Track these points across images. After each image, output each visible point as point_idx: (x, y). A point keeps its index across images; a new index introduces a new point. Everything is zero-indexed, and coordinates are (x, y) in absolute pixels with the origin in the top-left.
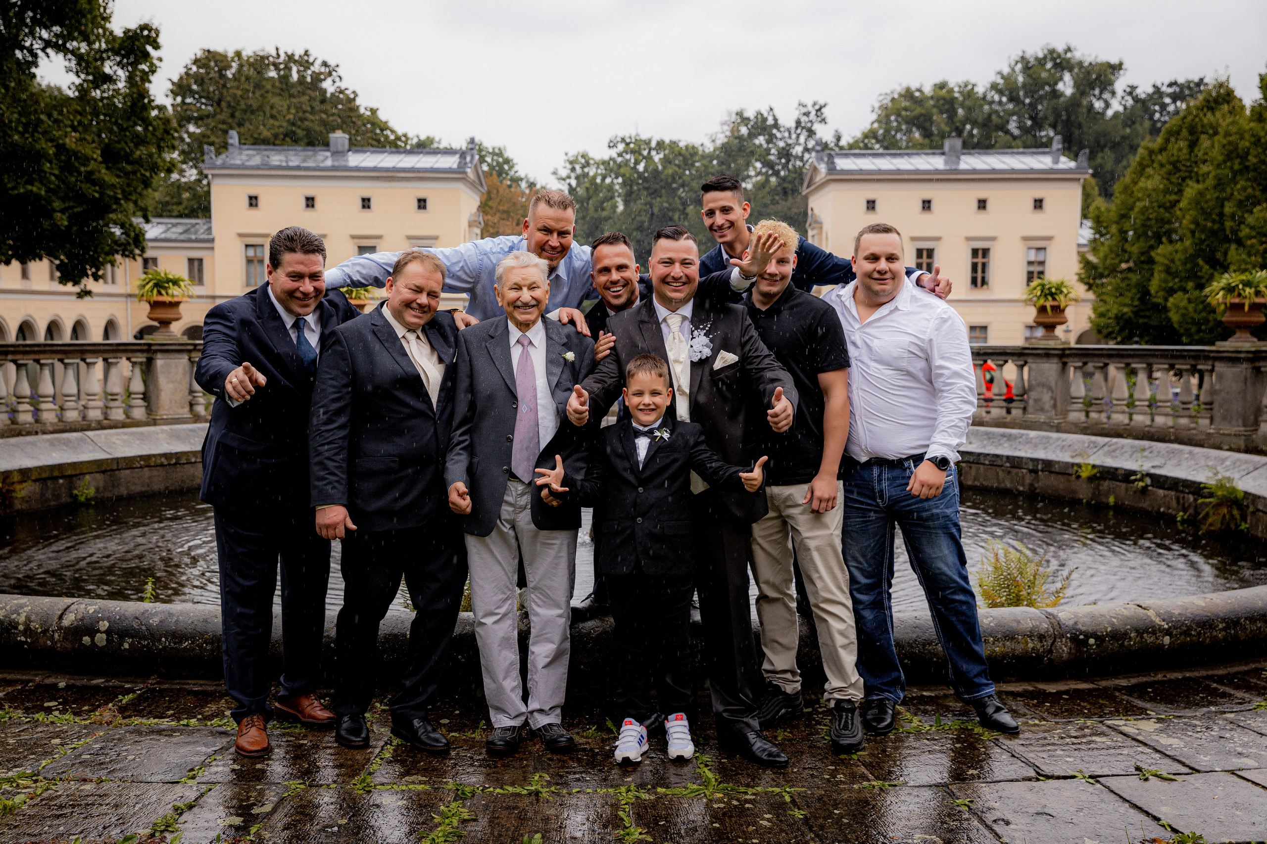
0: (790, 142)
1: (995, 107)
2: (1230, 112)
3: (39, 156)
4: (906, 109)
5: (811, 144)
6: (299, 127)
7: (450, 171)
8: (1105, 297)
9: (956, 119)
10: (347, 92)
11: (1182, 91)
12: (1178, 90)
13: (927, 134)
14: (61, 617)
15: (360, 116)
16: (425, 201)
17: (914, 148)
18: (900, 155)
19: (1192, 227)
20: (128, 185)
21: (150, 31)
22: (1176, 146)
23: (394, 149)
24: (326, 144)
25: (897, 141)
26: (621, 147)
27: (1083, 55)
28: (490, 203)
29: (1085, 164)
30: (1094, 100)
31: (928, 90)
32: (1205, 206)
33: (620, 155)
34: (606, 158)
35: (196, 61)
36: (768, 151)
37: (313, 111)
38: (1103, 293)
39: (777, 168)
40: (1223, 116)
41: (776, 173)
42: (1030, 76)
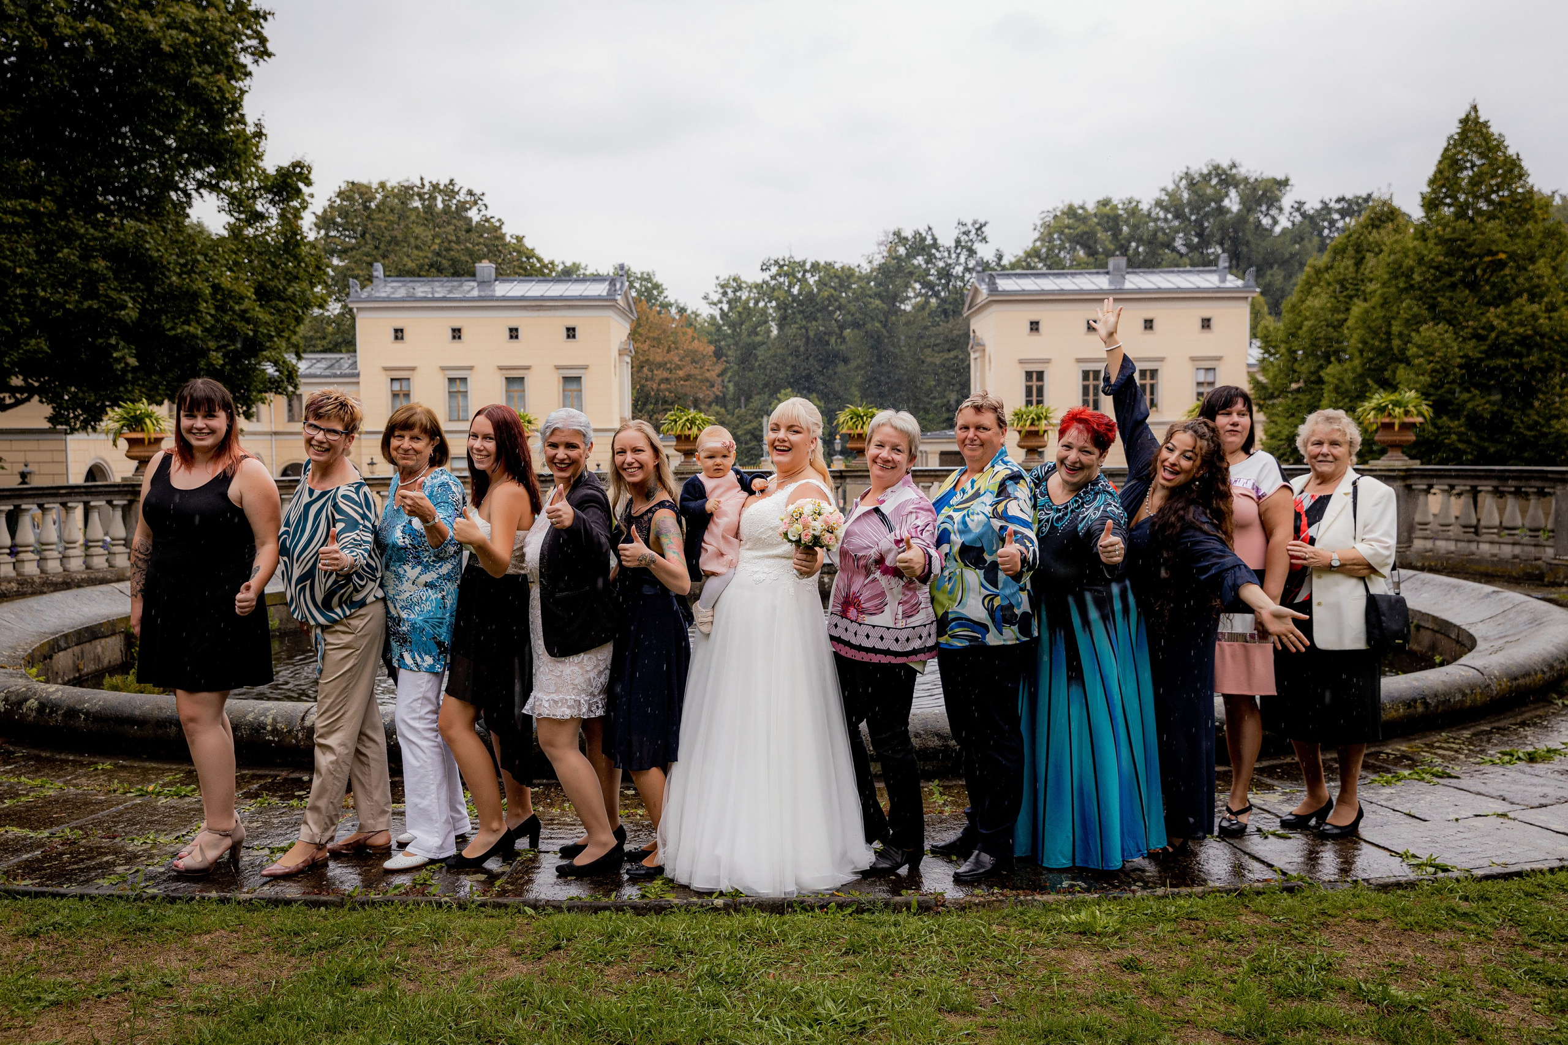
0: (949, 261)
1: (1161, 224)
2: (1395, 230)
3: (195, 297)
4: (1069, 227)
5: (972, 263)
6: (444, 258)
7: (599, 298)
8: (1275, 418)
9: (1120, 237)
10: (492, 220)
11: (1350, 207)
12: (1346, 206)
13: (1091, 252)
14: (303, 719)
15: (505, 245)
16: (574, 329)
17: (1079, 268)
18: (1063, 274)
19: (1360, 346)
20: (281, 322)
21: (302, 168)
22: (1343, 264)
23: (541, 278)
24: (473, 274)
25: (1060, 260)
26: (774, 270)
27: (1248, 171)
28: (639, 330)
29: (1252, 282)
30: (1261, 217)
31: (1091, 207)
32: (1373, 325)
33: (773, 278)
34: (760, 281)
35: (340, 194)
36: (927, 272)
37: (458, 241)
38: (1273, 414)
39: (936, 288)
40: (1388, 234)
41: (936, 294)
42: (1195, 192)
